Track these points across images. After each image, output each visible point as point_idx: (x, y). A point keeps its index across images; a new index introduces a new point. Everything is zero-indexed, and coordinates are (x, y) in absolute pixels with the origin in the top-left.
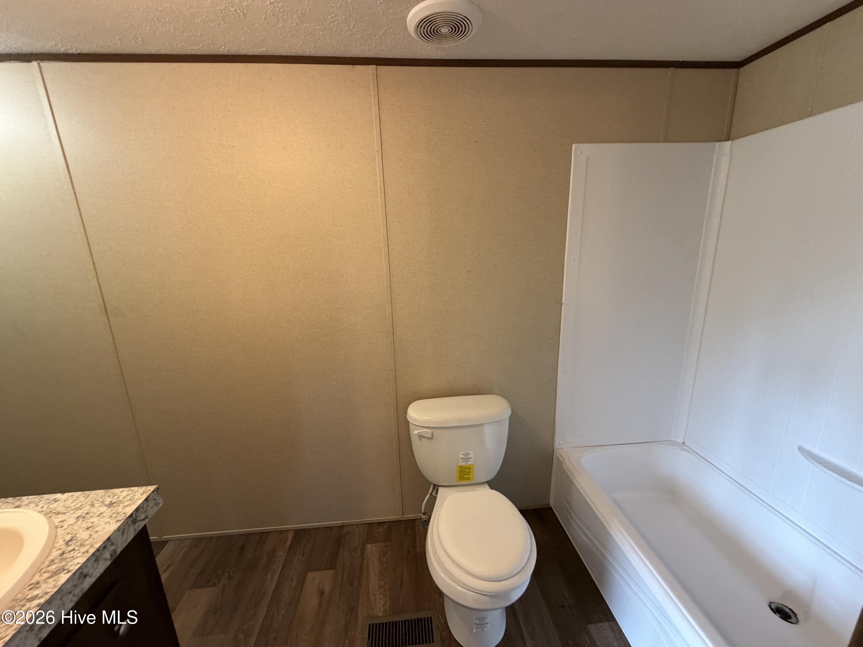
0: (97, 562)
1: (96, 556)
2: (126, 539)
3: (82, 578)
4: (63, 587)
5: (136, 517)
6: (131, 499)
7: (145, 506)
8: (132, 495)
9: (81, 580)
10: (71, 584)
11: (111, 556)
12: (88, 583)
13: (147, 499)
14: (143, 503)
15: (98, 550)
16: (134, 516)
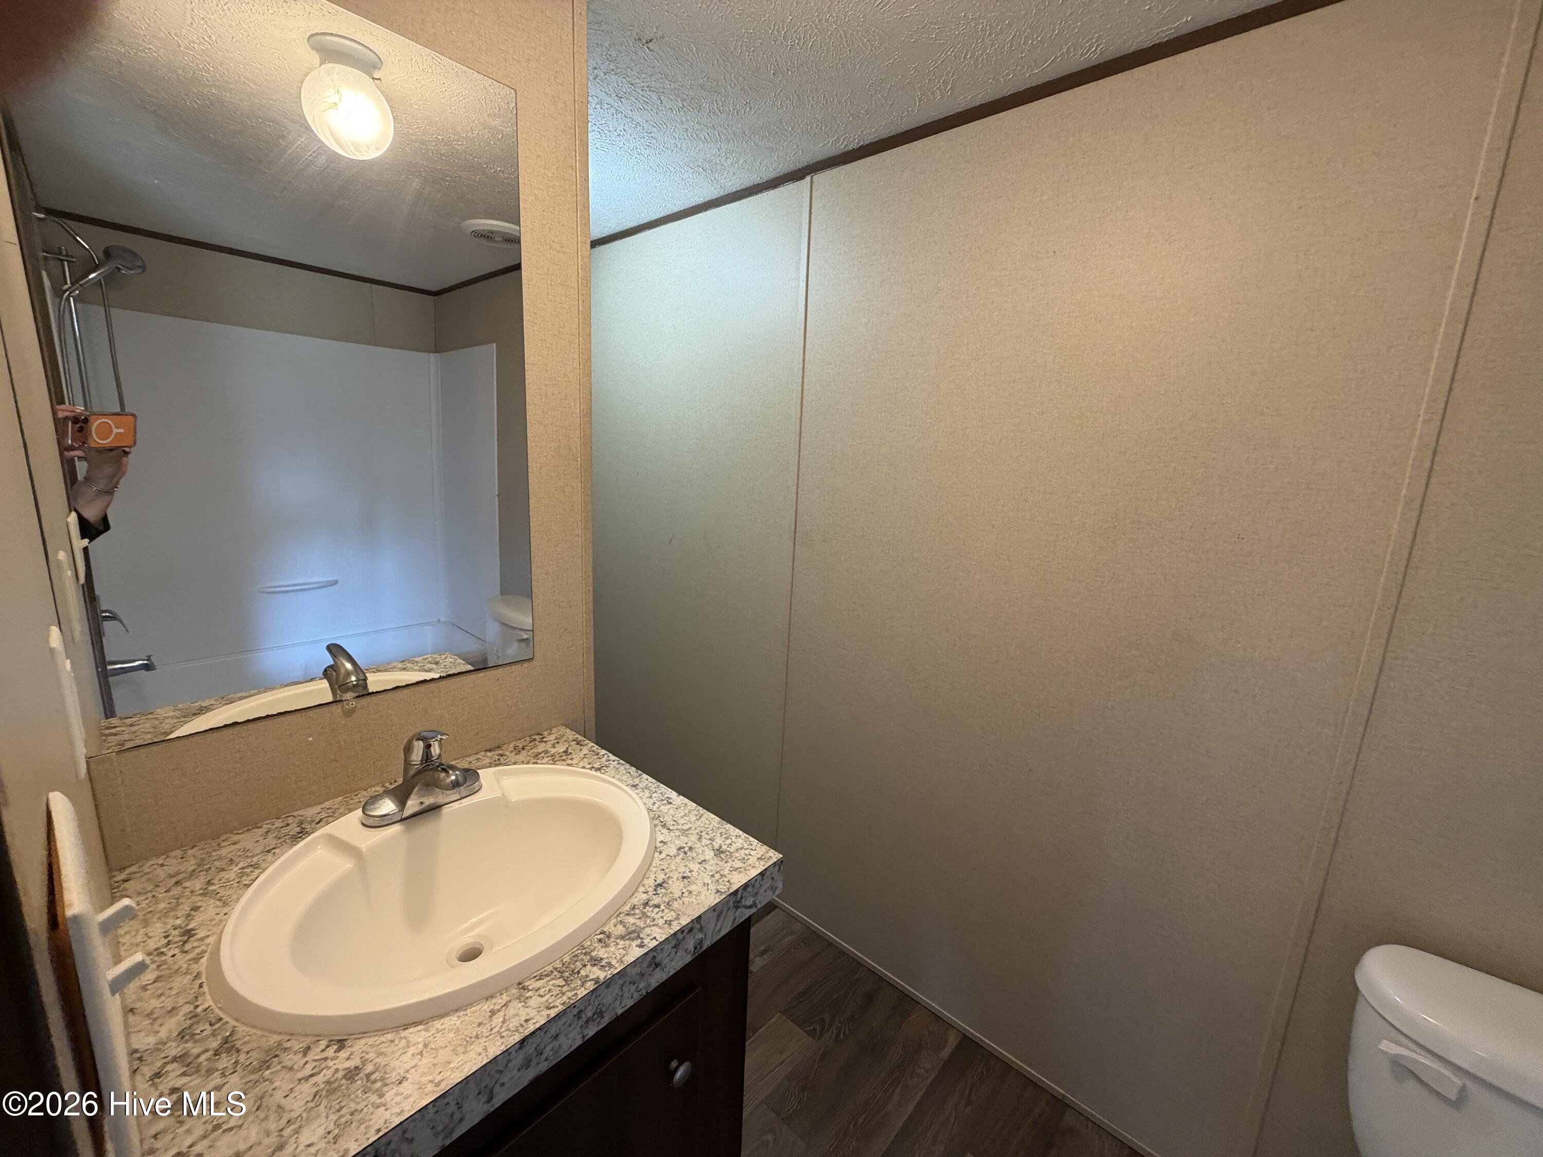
0: (675, 950)
1: (676, 940)
2: (720, 931)
3: (653, 966)
4: (628, 970)
5: (741, 898)
6: (744, 859)
7: (757, 885)
8: (747, 852)
9: (651, 969)
10: (638, 970)
11: (695, 948)
12: (658, 977)
13: (762, 874)
14: (755, 879)
15: (682, 931)
16: (739, 896)
